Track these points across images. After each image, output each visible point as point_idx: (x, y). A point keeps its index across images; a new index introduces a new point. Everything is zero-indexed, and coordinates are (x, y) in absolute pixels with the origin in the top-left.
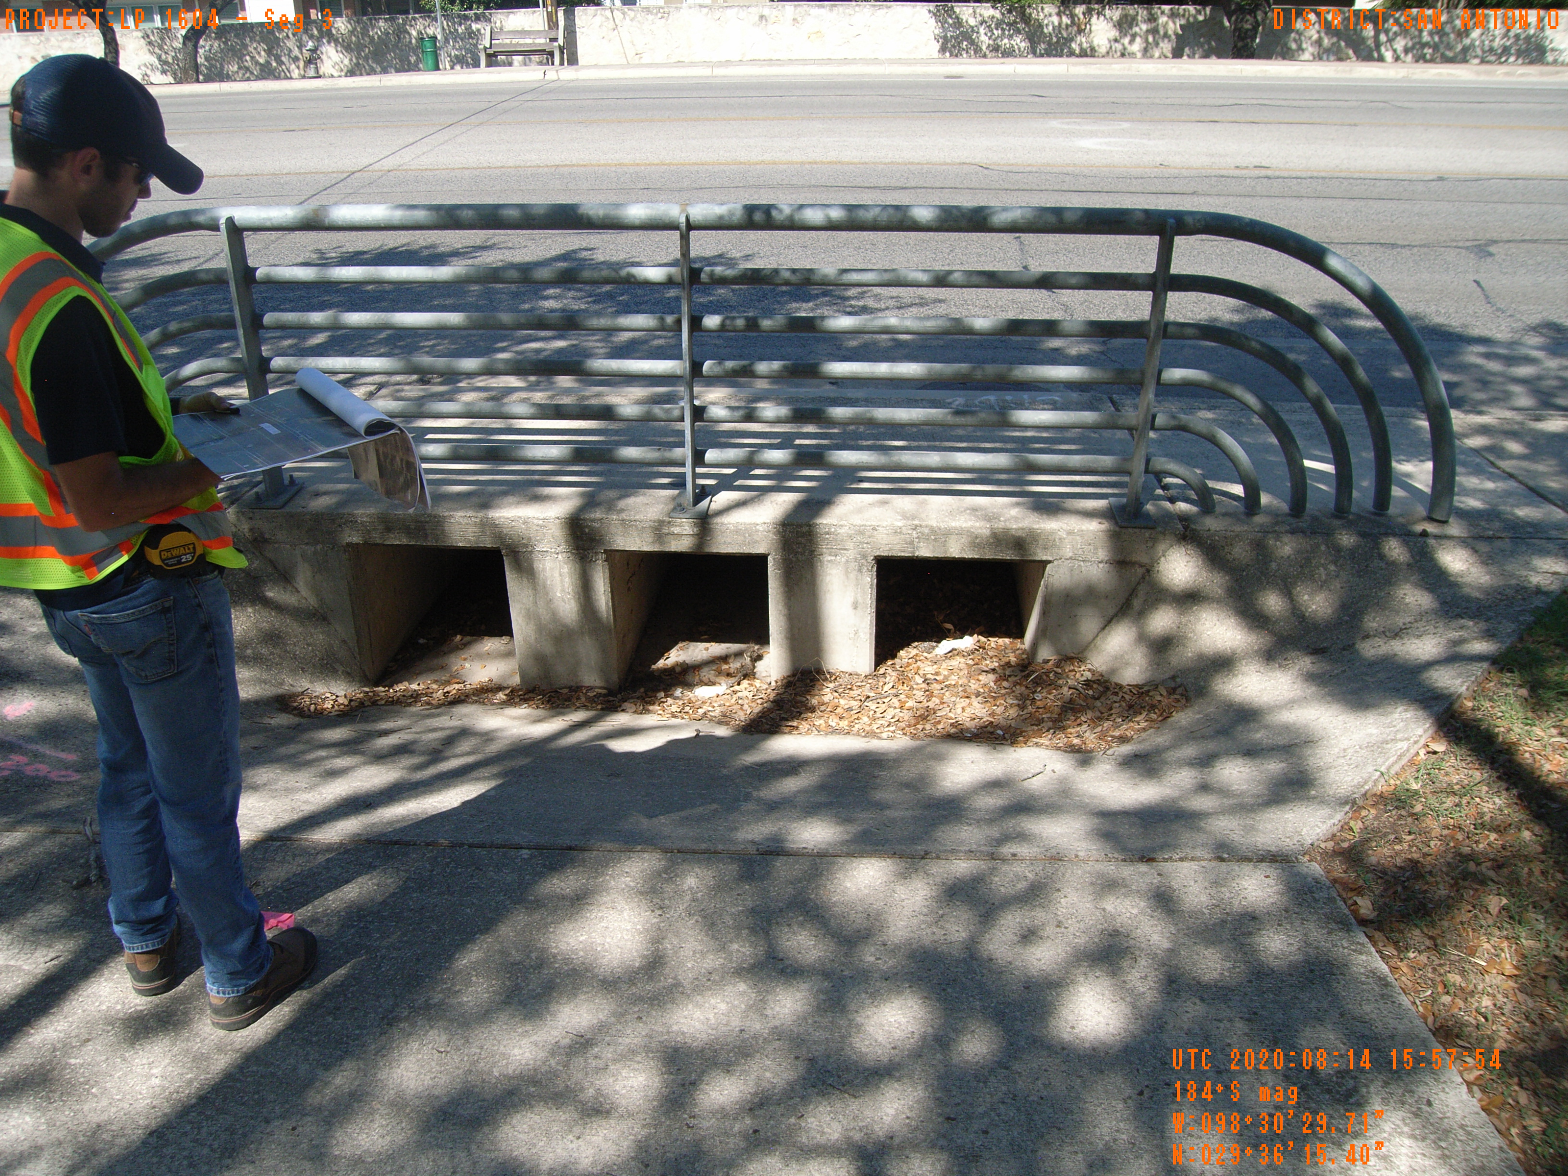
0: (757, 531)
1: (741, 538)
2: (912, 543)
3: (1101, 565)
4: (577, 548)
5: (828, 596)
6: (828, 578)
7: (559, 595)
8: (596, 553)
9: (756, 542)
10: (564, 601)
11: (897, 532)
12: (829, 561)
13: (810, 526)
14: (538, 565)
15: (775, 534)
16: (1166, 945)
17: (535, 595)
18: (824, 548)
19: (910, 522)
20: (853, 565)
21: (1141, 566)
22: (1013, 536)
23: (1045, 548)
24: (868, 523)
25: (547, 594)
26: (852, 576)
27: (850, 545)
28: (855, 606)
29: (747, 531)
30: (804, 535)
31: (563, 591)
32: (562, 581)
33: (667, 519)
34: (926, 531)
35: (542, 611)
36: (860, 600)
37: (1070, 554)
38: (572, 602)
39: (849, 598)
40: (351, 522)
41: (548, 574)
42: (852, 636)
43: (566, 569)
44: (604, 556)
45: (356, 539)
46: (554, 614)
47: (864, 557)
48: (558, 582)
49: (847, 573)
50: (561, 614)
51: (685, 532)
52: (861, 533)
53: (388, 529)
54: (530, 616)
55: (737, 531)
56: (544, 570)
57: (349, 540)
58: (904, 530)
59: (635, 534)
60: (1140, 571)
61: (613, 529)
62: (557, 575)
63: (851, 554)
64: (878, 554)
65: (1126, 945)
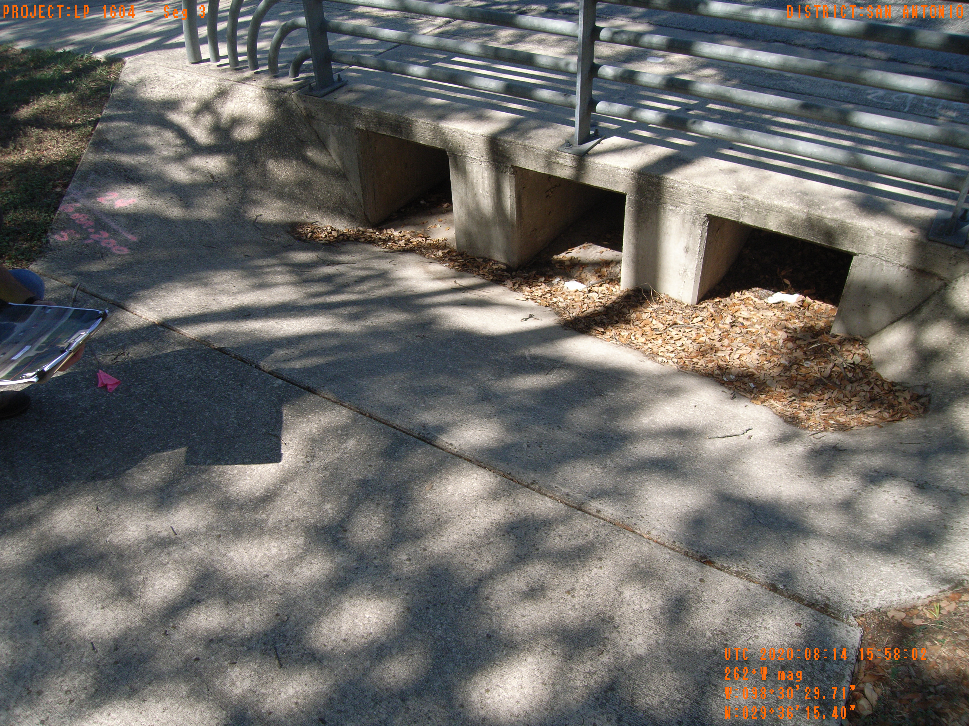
0: (619, 174)
1: (606, 177)
2: (738, 210)
3: (902, 269)
4: (494, 160)
5: (667, 237)
6: (668, 223)
7: (481, 192)
8: (506, 167)
9: (617, 182)
10: (484, 197)
11: (727, 198)
12: (671, 210)
13: (659, 178)
14: (469, 168)
15: (631, 179)
16: (641, 651)
17: (466, 188)
18: (667, 198)
19: (740, 193)
20: (688, 217)
21: (940, 279)
22: (826, 224)
23: (853, 242)
24: (706, 186)
25: (473, 189)
26: (688, 225)
27: (688, 201)
28: (687, 250)
29: (612, 172)
30: (653, 184)
31: (483, 189)
32: (483, 182)
33: (555, 151)
34: (752, 203)
35: (470, 201)
36: (691, 247)
37: (874, 253)
38: (489, 199)
39: (682, 244)
40: (358, 114)
41: (475, 175)
42: (681, 272)
43: (486, 174)
44: (512, 170)
45: (361, 126)
46: (478, 205)
47: (698, 213)
48: (481, 183)
49: (683, 222)
50: (482, 206)
51: (567, 164)
52: (699, 193)
53: (380, 124)
54: (462, 203)
55: (604, 171)
56: (472, 171)
57: (358, 126)
58: (733, 198)
59: (533, 157)
60: (938, 283)
61: (518, 152)
62: (480, 177)
63: (688, 208)
64: (709, 213)
65: (607, 635)
